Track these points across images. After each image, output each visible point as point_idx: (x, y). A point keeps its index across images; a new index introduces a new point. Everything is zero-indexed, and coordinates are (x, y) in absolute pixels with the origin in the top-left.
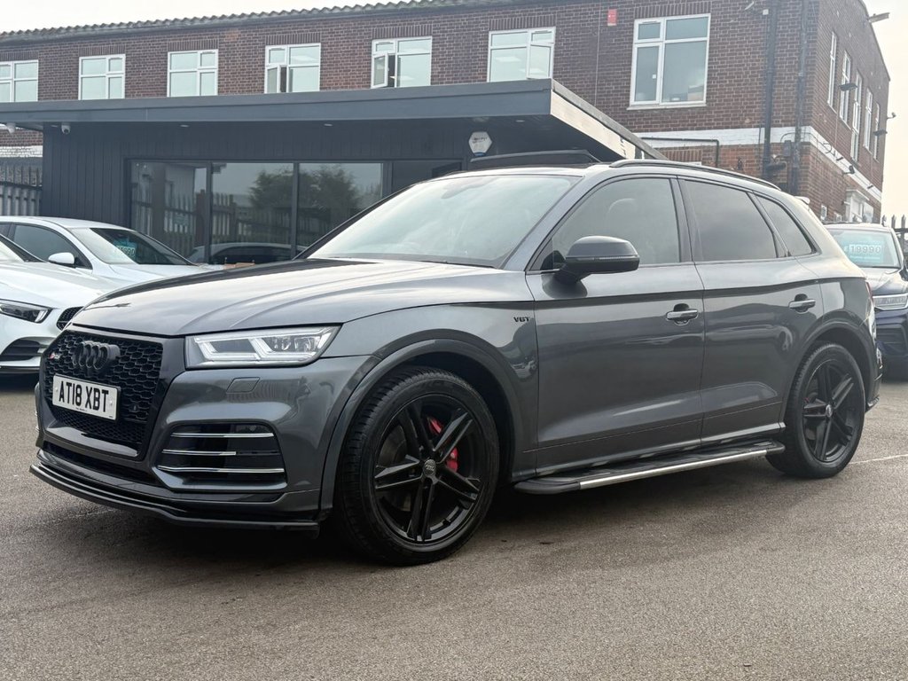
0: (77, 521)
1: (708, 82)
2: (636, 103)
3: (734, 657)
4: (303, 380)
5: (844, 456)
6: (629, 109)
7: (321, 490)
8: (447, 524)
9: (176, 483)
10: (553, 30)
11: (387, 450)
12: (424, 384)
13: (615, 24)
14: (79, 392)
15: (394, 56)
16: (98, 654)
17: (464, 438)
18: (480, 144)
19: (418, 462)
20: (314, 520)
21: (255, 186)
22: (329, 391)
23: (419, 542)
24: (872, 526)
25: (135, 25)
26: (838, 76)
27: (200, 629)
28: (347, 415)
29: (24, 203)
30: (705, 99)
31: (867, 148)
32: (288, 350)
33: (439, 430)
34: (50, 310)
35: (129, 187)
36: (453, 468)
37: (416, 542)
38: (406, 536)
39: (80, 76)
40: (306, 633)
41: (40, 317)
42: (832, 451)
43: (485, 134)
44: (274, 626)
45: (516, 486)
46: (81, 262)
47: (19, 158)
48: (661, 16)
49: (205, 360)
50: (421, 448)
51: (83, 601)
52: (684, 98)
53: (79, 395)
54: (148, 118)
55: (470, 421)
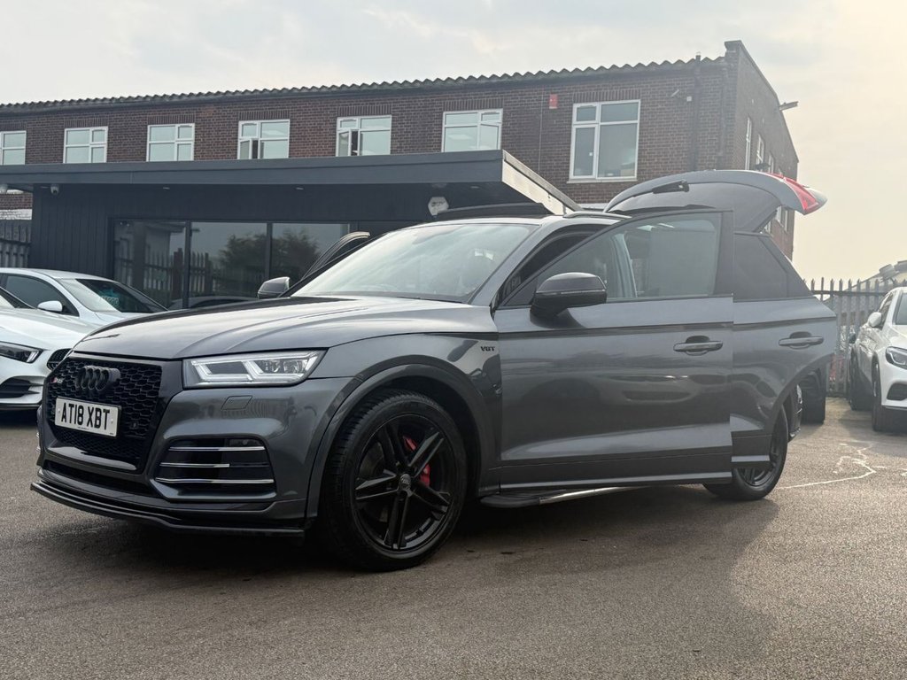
0: (74, 536)
1: (639, 160)
2: (574, 177)
3: (684, 644)
4: (291, 400)
5: (771, 481)
6: (569, 182)
7: (307, 500)
8: (419, 534)
9: (172, 493)
10: (500, 111)
11: (366, 465)
12: (401, 405)
13: (555, 108)
14: (81, 412)
15: (357, 132)
16: (103, 646)
17: (436, 454)
18: (438, 206)
19: (395, 476)
20: (300, 528)
21: (226, 249)
22: (314, 414)
23: (396, 550)
24: (798, 540)
25: (118, 100)
26: (753, 157)
27: (197, 625)
28: (330, 433)
29: (14, 258)
30: (636, 175)
31: (779, 221)
32: (277, 372)
33: (414, 447)
34: (41, 351)
35: (112, 245)
36: (426, 481)
37: (392, 549)
38: (383, 544)
39: (65, 146)
40: (294, 627)
41: (32, 357)
42: (760, 476)
43: (443, 199)
44: (265, 622)
45: (482, 501)
46: (68, 309)
47: (5, 220)
48: (597, 101)
49: (201, 381)
50: (398, 463)
51: (85, 602)
52: (617, 174)
53: (81, 415)
54: (132, 180)
55: (442, 440)
